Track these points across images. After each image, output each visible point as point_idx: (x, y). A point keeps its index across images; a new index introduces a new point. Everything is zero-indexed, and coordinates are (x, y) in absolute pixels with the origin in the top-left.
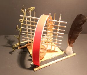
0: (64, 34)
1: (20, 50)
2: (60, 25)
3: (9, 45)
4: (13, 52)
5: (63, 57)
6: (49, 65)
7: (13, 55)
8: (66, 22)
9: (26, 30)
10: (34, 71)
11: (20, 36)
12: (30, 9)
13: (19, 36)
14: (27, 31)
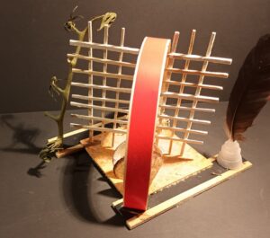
0: (220, 100)
1: (64, 160)
2: (207, 70)
3: (23, 146)
4: (41, 170)
5: (214, 176)
6: (174, 206)
7: (43, 178)
8: (230, 60)
9: (85, 91)
10: (129, 228)
11: (64, 112)
12: (101, 19)
13: (60, 112)
14: (91, 96)
